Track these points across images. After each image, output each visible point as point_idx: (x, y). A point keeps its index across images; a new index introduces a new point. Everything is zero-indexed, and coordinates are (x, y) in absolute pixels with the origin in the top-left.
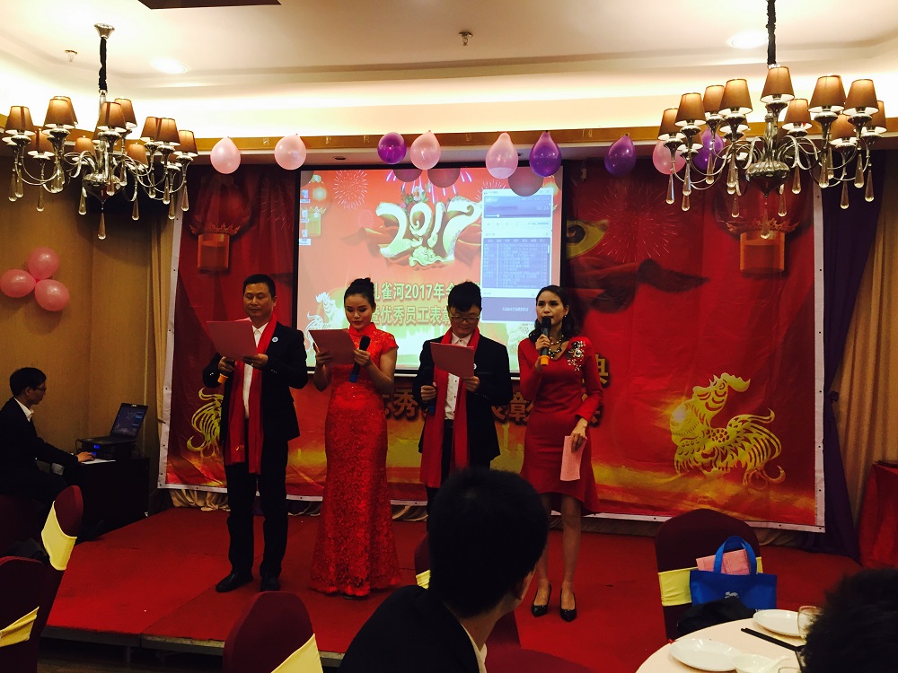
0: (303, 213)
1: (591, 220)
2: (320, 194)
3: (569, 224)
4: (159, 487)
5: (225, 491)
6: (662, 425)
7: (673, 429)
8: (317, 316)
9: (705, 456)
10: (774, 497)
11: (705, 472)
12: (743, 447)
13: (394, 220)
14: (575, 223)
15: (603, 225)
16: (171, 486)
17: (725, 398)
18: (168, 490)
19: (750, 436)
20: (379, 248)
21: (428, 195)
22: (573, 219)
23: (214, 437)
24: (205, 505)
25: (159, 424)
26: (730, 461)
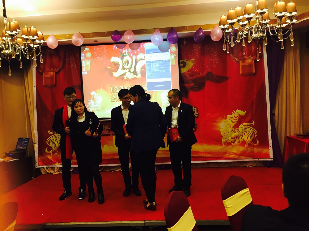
0: (83, 62)
1: (188, 59)
2: (89, 55)
3: (181, 61)
4: (36, 167)
5: (62, 166)
6: (217, 129)
7: (221, 130)
8: (92, 100)
9: (232, 138)
10: (256, 150)
11: (232, 144)
12: (244, 134)
13: (118, 63)
14: (183, 61)
15: (193, 61)
16: (41, 166)
17: (238, 118)
18: (39, 168)
19: (247, 130)
20: (113, 73)
21: (129, 53)
22: (182, 59)
23: (56, 147)
24: (54, 172)
25: (34, 144)
26: (241, 139)
